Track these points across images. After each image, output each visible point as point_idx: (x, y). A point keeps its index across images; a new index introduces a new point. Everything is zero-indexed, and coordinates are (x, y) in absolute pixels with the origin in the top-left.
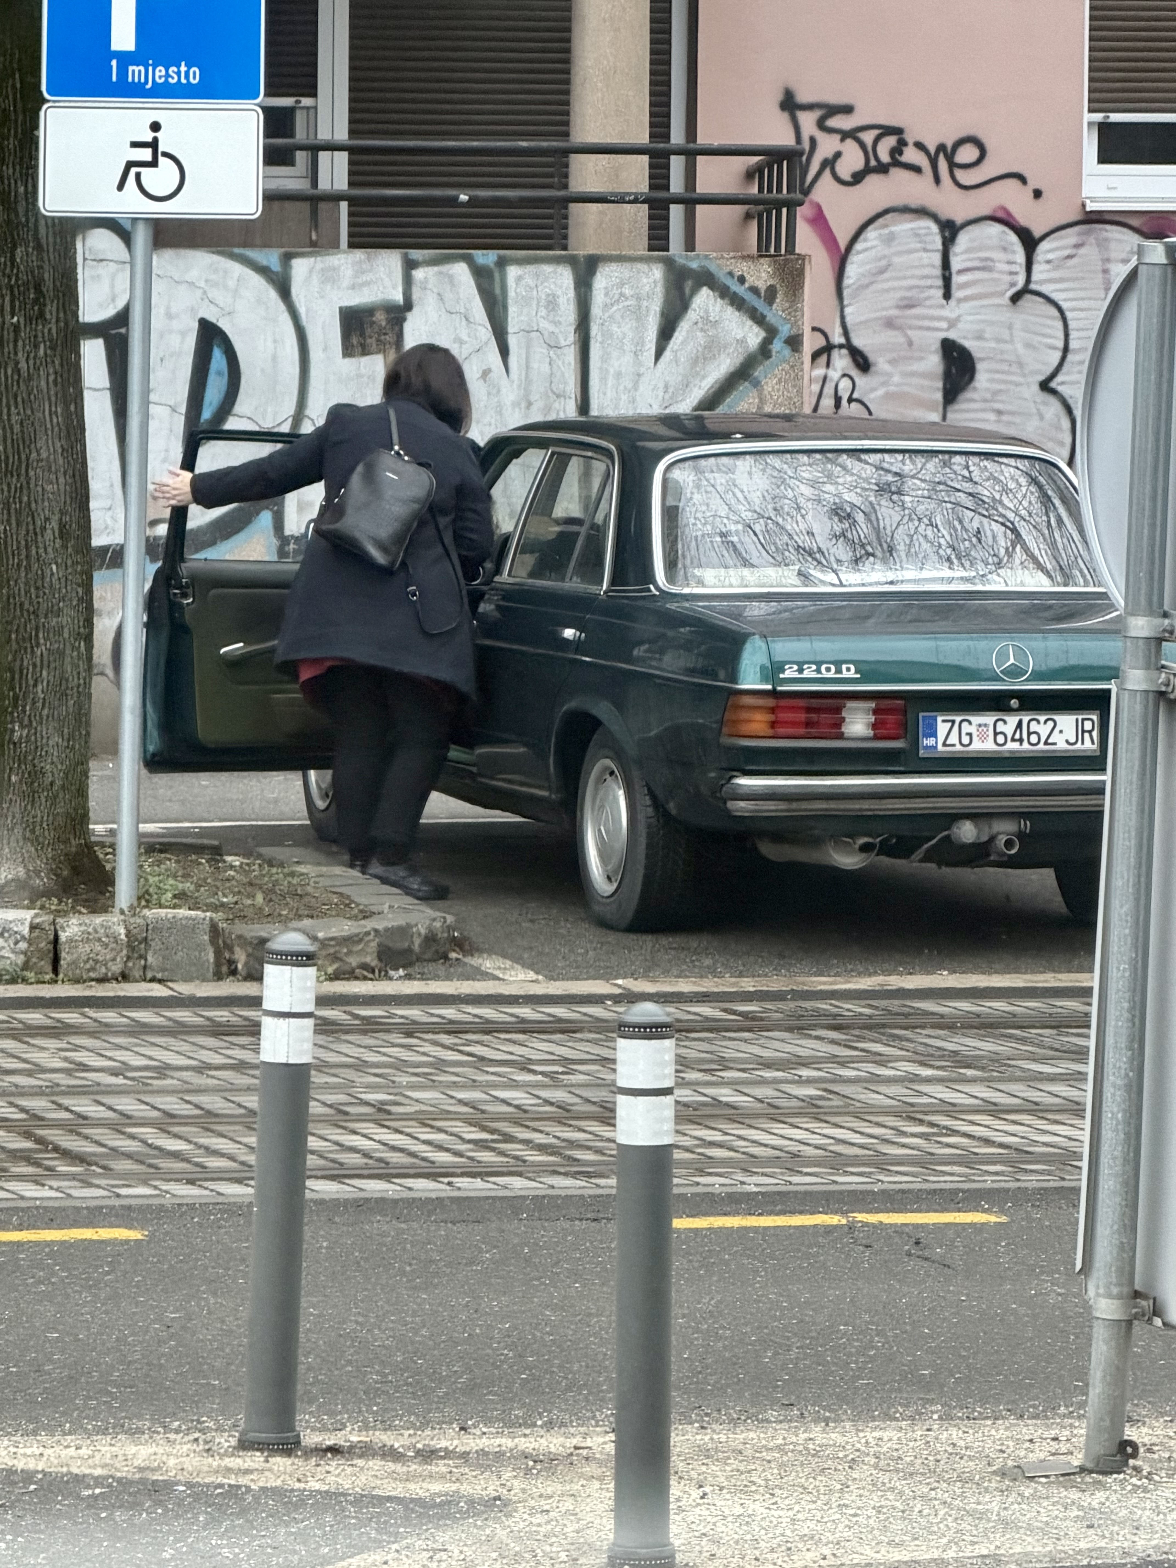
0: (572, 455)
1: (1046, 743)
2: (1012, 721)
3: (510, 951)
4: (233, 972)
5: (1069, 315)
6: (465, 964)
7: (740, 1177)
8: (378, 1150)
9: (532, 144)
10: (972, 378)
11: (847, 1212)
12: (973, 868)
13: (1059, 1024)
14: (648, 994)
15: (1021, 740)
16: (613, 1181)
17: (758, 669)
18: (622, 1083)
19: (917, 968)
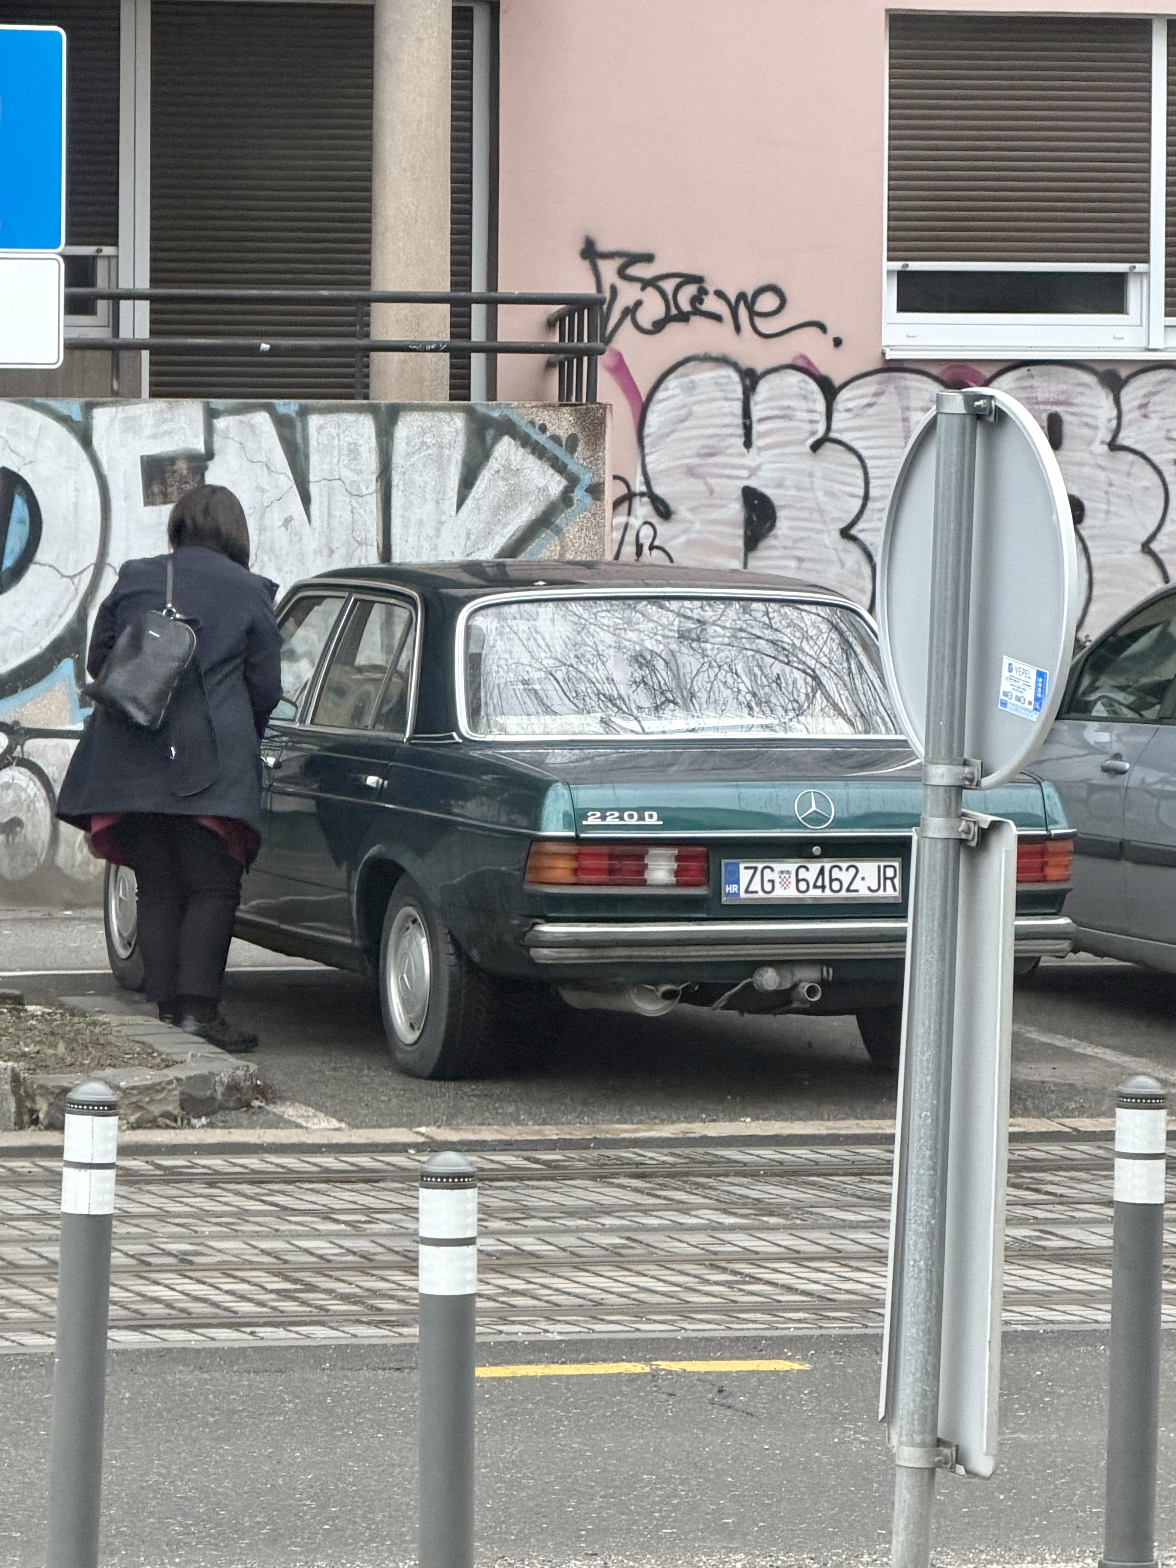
0: (374, 602)
1: (848, 890)
2: (814, 867)
3: (313, 1099)
4: (35, 1122)
5: (869, 463)
6: (268, 1112)
7: (544, 1325)
8: (178, 1300)
9: (335, 293)
10: (772, 526)
11: (651, 1360)
12: (775, 1015)
13: (862, 1171)
14: (452, 1143)
15: (823, 887)
16: (415, 1330)
17: (561, 816)
18: (424, 1233)
19: (721, 1115)
